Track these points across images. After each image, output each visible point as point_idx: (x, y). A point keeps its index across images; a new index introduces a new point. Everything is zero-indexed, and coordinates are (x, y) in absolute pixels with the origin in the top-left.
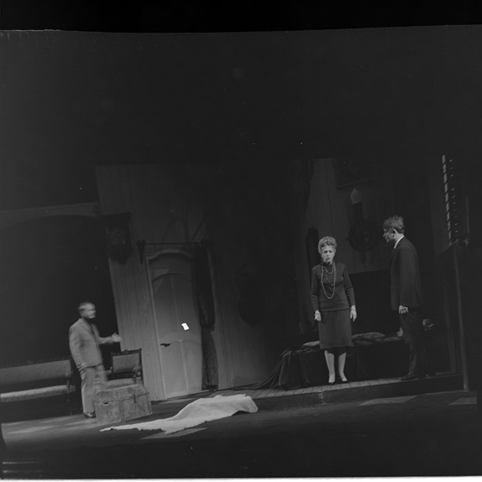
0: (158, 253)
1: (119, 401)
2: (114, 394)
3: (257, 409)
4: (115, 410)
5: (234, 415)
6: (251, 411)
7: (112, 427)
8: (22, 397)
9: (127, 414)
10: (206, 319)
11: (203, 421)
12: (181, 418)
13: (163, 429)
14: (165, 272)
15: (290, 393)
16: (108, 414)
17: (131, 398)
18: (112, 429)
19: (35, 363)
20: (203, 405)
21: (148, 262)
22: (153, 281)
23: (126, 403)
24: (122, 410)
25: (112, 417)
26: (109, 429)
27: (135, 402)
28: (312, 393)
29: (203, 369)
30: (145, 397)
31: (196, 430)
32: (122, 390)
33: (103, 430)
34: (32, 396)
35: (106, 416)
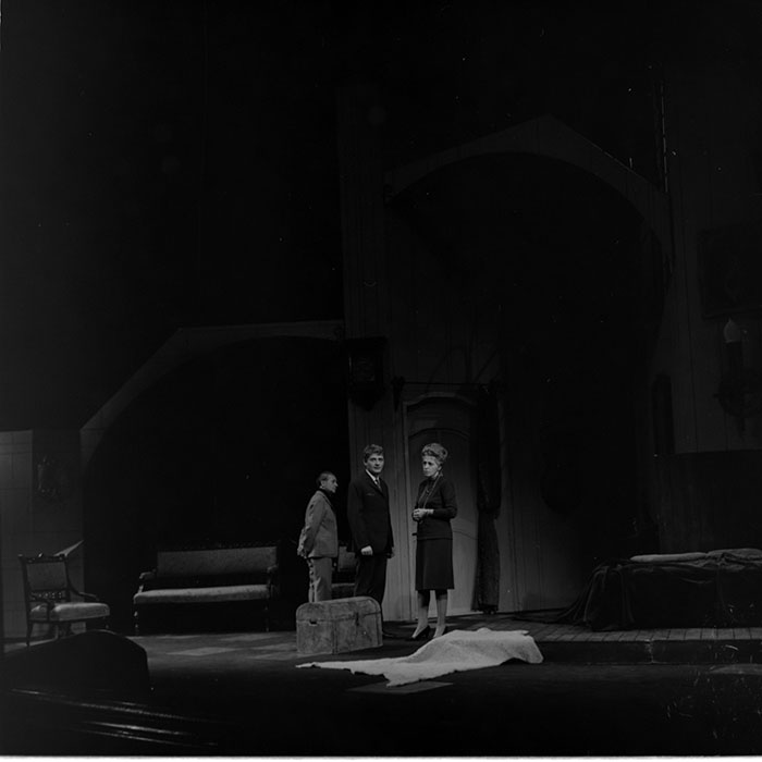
0: (423, 396)
1: (332, 621)
2: (327, 609)
3: (542, 658)
4: (325, 635)
5: (503, 664)
6: (532, 660)
7: (314, 663)
8: (201, 597)
9: (342, 642)
10: (487, 500)
11: (452, 671)
12: (419, 660)
13: (387, 676)
14: (431, 424)
15: (598, 637)
16: (314, 639)
17: (350, 618)
18: (313, 666)
19: (227, 548)
20: (456, 642)
21: (405, 410)
22: (410, 438)
23: (342, 625)
24: (334, 636)
25: (319, 646)
26: (309, 665)
27: (358, 624)
28: (634, 642)
29: (476, 577)
30: (373, 618)
31: (438, 685)
32: (339, 603)
33: (300, 666)
34: (215, 597)
35: (311, 642)
